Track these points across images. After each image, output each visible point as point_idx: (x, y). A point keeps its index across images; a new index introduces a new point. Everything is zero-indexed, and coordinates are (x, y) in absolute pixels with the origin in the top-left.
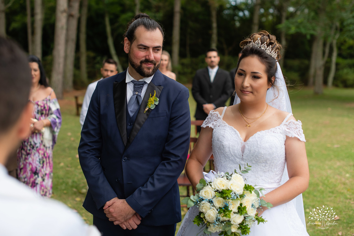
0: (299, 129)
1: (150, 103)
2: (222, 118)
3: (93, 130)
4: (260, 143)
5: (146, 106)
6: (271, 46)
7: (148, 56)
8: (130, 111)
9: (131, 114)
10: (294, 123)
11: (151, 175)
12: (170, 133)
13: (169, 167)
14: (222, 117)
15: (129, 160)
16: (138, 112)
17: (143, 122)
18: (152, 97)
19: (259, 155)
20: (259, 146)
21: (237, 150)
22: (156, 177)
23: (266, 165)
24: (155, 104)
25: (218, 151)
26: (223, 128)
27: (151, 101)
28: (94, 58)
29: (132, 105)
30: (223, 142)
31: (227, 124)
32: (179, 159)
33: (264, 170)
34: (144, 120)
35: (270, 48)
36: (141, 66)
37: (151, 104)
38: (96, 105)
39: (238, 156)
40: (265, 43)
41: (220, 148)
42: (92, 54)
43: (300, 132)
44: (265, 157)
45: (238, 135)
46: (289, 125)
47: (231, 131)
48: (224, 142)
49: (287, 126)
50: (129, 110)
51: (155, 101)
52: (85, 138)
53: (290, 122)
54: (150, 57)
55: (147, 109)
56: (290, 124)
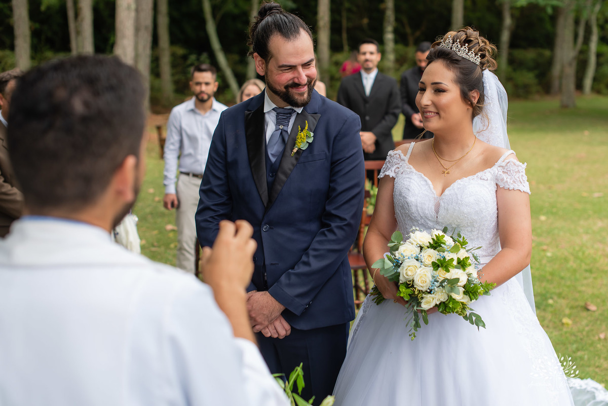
0: (521, 174)
1: (299, 140)
2: (407, 160)
3: (219, 186)
4: (461, 197)
5: (294, 144)
6: (467, 45)
7: (298, 78)
8: (272, 154)
9: (273, 159)
10: (515, 164)
11: (305, 251)
12: (332, 185)
13: (330, 236)
14: (406, 158)
15: (272, 228)
16: (283, 155)
17: (290, 169)
18: (302, 131)
19: (461, 215)
20: (460, 202)
21: (429, 210)
22: (311, 253)
23: (473, 230)
24: (307, 142)
25: (400, 211)
26: (407, 176)
27: (301, 137)
28: (185, 57)
29: (275, 145)
30: (407, 197)
31: (414, 170)
32: (346, 223)
33: (470, 237)
34: (291, 167)
35: (465, 48)
36: (288, 92)
37: (302, 142)
38: (220, 147)
39: (430, 218)
40: (458, 41)
41: (403, 207)
42: (180, 51)
43: (524, 178)
44: (469, 218)
45: (429, 187)
46: (506, 167)
47: (420, 181)
48: (409, 198)
49: (504, 169)
50: (270, 152)
51: (308, 137)
52: (205, 200)
53: (509, 162)
54: (301, 81)
55: (295, 150)
56: (508, 165)
